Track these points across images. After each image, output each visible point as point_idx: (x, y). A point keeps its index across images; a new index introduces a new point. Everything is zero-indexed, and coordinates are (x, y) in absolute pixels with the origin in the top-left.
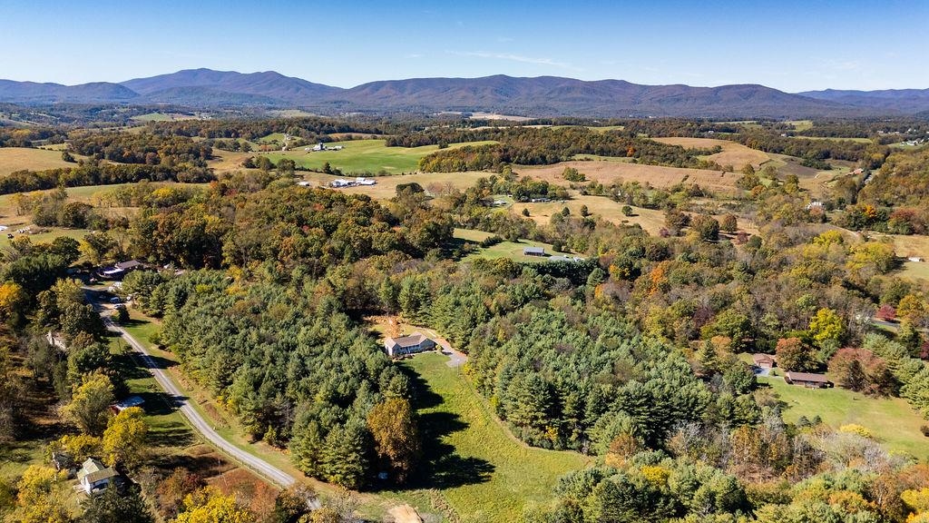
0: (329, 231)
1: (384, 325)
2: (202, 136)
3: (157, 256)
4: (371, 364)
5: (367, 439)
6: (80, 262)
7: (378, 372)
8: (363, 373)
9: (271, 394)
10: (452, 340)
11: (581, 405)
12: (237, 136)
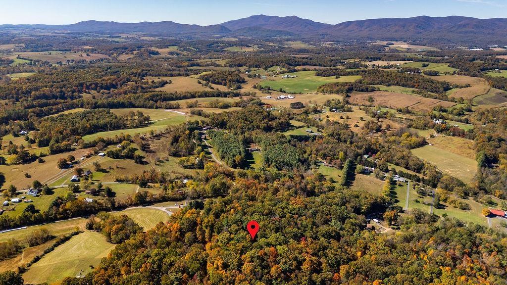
2: (247, 66)
3: (214, 125)
6: (199, 125)
7: (242, 152)
8: (239, 152)
9: (224, 153)
12: (260, 67)
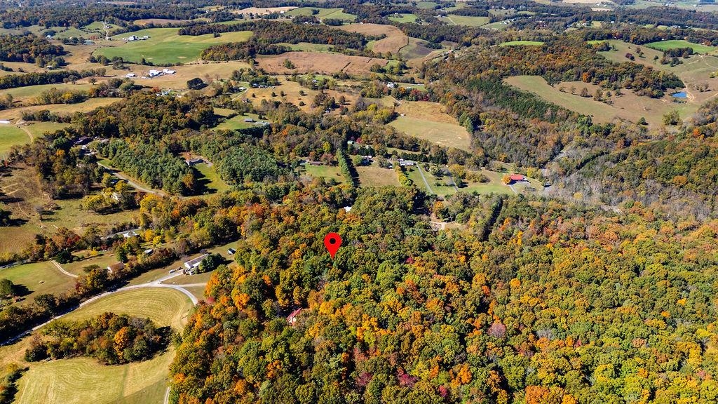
0: (160, 119)
1: (185, 155)
3: (91, 133)
4: (182, 167)
5: (183, 184)
6: (66, 137)
7: (185, 169)
8: (180, 170)
9: (155, 176)
10: (208, 159)
11: (241, 174)
12: (68, 25)
